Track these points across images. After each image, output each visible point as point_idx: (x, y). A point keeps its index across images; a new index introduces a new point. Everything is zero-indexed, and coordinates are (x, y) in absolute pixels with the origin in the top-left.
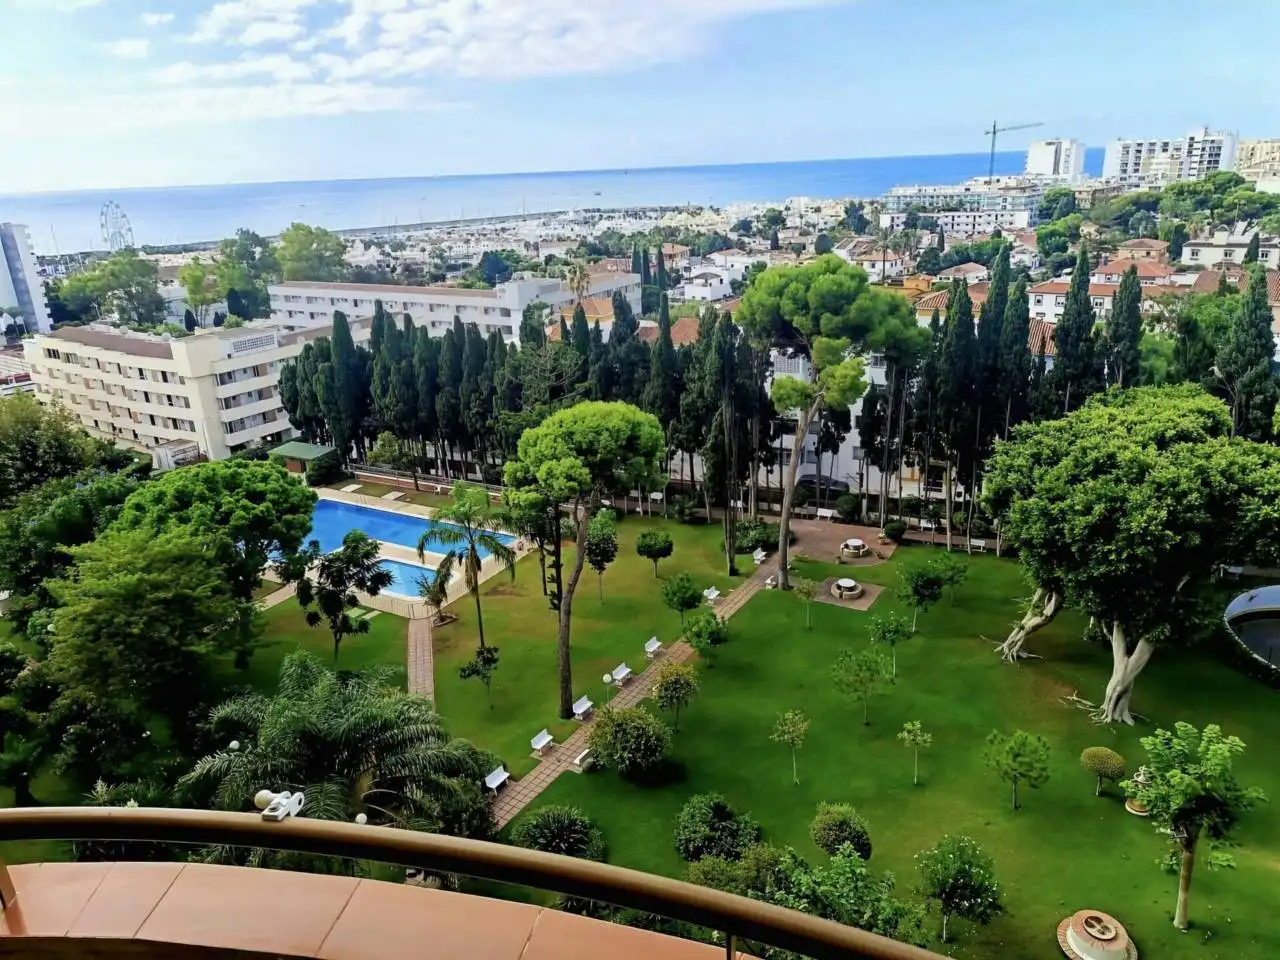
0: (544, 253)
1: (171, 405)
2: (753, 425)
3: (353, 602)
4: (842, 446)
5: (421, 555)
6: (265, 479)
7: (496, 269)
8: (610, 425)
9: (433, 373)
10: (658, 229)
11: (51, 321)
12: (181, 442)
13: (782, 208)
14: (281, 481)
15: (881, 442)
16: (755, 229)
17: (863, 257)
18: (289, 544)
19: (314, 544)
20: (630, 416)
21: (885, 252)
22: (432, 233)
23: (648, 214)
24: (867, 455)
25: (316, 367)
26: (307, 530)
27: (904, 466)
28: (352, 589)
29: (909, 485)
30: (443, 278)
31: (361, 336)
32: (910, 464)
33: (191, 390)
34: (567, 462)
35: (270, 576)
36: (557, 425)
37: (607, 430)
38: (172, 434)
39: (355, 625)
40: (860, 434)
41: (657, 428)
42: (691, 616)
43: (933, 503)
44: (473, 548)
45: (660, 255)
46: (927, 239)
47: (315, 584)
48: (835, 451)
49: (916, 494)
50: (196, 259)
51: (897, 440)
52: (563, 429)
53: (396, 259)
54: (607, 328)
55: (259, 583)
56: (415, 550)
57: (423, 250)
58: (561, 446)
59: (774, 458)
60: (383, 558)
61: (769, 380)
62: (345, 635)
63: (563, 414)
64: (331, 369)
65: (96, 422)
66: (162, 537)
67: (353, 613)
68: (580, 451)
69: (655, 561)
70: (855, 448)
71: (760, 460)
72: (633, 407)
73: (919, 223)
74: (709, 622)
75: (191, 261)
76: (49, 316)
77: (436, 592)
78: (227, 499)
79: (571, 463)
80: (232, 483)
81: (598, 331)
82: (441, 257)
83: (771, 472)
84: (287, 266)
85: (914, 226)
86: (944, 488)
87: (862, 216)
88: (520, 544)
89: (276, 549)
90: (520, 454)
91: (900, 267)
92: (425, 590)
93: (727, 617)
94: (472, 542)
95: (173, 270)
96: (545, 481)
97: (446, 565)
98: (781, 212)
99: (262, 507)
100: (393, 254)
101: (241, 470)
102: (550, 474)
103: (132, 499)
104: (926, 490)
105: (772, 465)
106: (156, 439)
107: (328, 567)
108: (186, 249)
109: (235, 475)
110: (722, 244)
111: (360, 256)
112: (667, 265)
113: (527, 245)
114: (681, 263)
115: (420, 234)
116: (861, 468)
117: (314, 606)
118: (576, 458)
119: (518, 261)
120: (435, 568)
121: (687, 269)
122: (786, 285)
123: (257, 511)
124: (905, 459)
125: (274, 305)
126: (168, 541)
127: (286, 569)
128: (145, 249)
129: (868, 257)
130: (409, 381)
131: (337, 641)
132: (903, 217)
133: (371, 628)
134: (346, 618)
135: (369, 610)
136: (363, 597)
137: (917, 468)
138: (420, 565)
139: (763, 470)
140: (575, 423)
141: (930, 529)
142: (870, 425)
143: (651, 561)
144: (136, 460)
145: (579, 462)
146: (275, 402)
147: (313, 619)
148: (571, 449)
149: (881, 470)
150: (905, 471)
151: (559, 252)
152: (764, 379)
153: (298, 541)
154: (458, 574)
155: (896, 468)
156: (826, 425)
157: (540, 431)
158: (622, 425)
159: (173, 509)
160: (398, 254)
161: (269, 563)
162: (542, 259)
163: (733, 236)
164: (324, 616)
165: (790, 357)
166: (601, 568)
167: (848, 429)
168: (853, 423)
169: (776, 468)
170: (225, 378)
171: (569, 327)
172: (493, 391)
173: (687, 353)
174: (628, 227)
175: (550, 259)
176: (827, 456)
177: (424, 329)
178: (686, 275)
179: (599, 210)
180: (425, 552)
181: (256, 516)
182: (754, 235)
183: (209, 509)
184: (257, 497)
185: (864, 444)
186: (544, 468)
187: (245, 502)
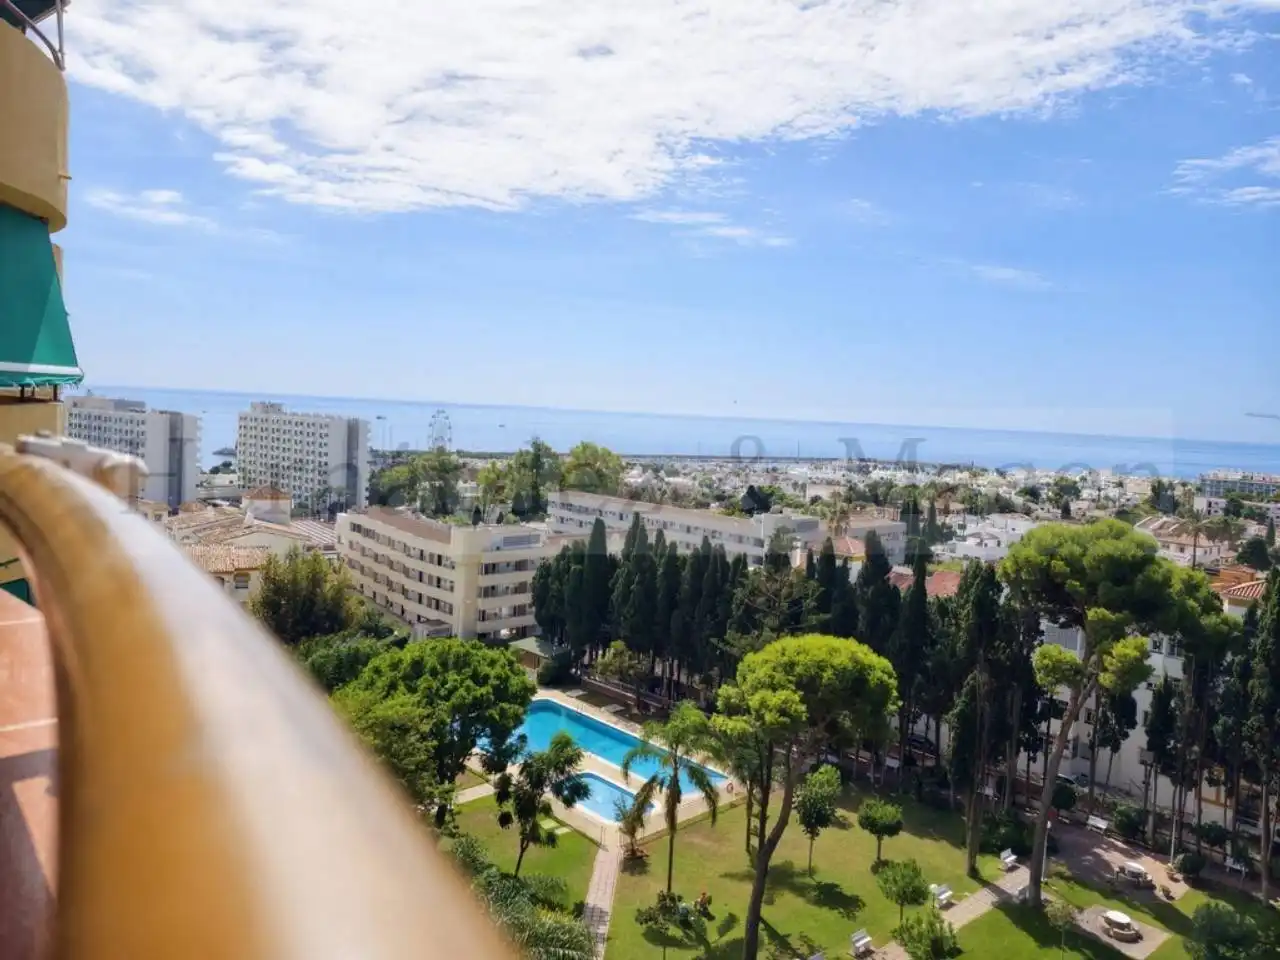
0: (811, 492)
1: (439, 587)
2: (1015, 699)
3: (547, 810)
4: (1125, 744)
5: (626, 775)
6: (492, 663)
7: (758, 501)
8: (836, 661)
9: (673, 587)
10: (933, 485)
11: (367, 502)
12: (439, 622)
13: (1077, 479)
14: (507, 668)
15: (1175, 748)
16: (1044, 496)
17: (1169, 539)
18: (499, 733)
19: (523, 738)
20: (860, 655)
21: (1196, 536)
22: (708, 466)
23: (926, 469)
24: (1157, 760)
25: (570, 568)
26: (519, 721)
27: (1205, 784)
28: (548, 795)
29: (1213, 808)
30: (707, 506)
31: (615, 546)
32: (1212, 782)
33: (458, 577)
34: (782, 695)
35: (474, 763)
36: (779, 654)
37: (832, 667)
38: (433, 614)
39: (543, 835)
40: (1147, 732)
41: (890, 677)
42: (911, 913)
43: (1243, 838)
44: (676, 775)
45: (932, 510)
46: (1254, 529)
47: (514, 782)
48: (1116, 748)
49: (1221, 823)
50: (494, 464)
51: (1196, 748)
52: (785, 659)
53: (668, 483)
54: (856, 568)
55: (462, 768)
56: (619, 768)
57: (694, 479)
58: (779, 676)
59: (1037, 744)
60: (587, 771)
61: (1038, 650)
62: (531, 845)
63: (790, 643)
64: (581, 571)
65: (375, 593)
66: (390, 702)
67: (547, 824)
68: (799, 685)
69: (880, 839)
70: (1142, 750)
71: (1020, 743)
72: (865, 648)
73: (1244, 512)
74: (931, 925)
75: (489, 466)
76: (367, 498)
77: (633, 820)
78: (452, 677)
79: (789, 696)
80: (461, 662)
81: (845, 570)
82: (710, 487)
83: (1034, 760)
84: (572, 478)
85: (1238, 515)
86: (1261, 823)
87: (1173, 497)
88: (727, 783)
89: (486, 736)
90: (739, 678)
91: (1215, 556)
92: (622, 816)
93: (956, 927)
94: (676, 769)
95: (474, 473)
96: (757, 711)
97: (648, 789)
98: (1075, 483)
99: (483, 690)
100: (667, 479)
101: (474, 652)
102: (763, 704)
103: (374, 662)
104: (1235, 820)
105: (1035, 751)
106: (419, 617)
107: (530, 766)
108: (491, 456)
109: (467, 654)
110: (1004, 507)
111: (634, 478)
112: (940, 520)
113: (795, 485)
114: (952, 520)
115: (696, 465)
116: (1147, 776)
117: (509, 806)
118: (795, 692)
119: (782, 498)
120: (635, 792)
121: (963, 527)
122: (1060, 545)
123: (478, 694)
124: (1206, 774)
125: (550, 510)
126: (392, 707)
127: (491, 759)
128: (459, 453)
129: (1175, 539)
130: (649, 593)
131: (523, 850)
132: (1223, 502)
133: (559, 842)
134: (536, 827)
135: (562, 824)
136: (558, 807)
137: (1223, 788)
138: (624, 787)
139: (1023, 755)
140: (798, 654)
141: (1239, 872)
142: (1161, 725)
143: (874, 838)
144: (396, 633)
145: (797, 698)
146: (526, 598)
147: (505, 820)
148: (790, 682)
149: (1174, 782)
150: (1208, 791)
151: (824, 493)
152: (1032, 649)
153: (507, 733)
154: (658, 804)
155: (1195, 784)
156: (1104, 713)
157: (760, 656)
158: (850, 666)
159: (405, 678)
160: (671, 479)
161: (476, 750)
162: (808, 500)
163: (1019, 500)
164: (515, 818)
165: (1063, 626)
166: (813, 834)
167: (1133, 724)
168: (1139, 718)
169: (1040, 756)
170: (490, 569)
171: (815, 561)
172: (729, 615)
173: (943, 607)
174: (901, 478)
175: (815, 500)
176: (1104, 753)
177: (674, 545)
178: (959, 532)
179: (875, 461)
180: (631, 773)
181: (475, 698)
182: (1044, 502)
183: (435, 684)
184: (480, 680)
185: (1151, 746)
186: (757, 697)
187: (469, 682)
